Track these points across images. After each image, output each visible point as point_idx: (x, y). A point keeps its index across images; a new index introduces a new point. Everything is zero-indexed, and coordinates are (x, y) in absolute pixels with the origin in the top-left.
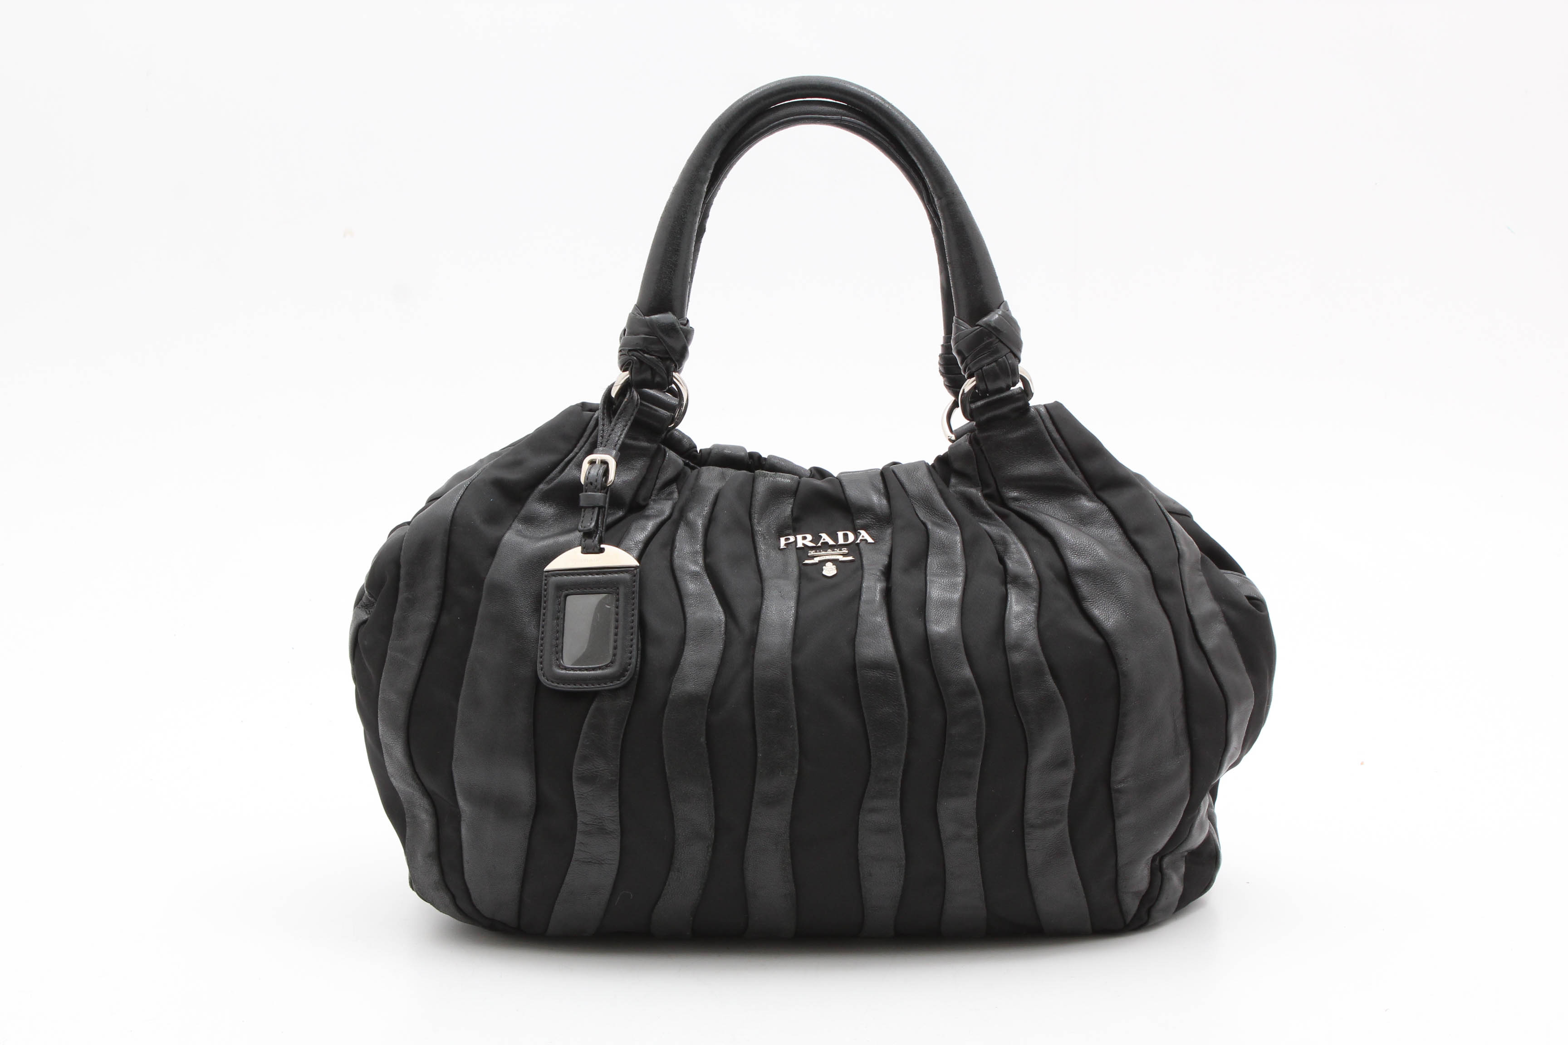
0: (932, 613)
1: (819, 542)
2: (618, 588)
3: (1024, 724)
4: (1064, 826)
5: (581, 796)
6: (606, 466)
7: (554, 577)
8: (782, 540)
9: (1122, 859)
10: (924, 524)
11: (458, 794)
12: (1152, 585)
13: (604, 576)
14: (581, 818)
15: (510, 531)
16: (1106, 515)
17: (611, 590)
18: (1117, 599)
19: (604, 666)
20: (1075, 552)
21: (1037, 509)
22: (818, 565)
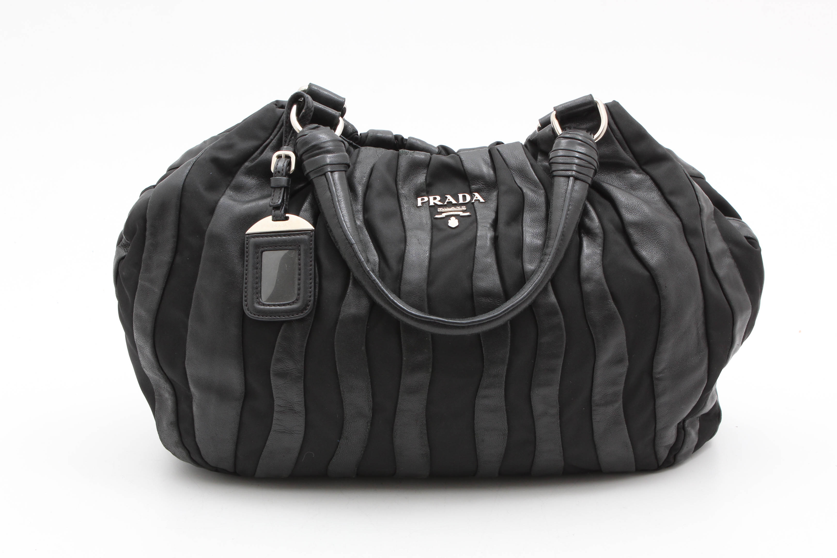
0: (526, 256)
1: (446, 201)
2: (300, 246)
3: (593, 334)
4: (619, 404)
5: (277, 387)
6: (289, 160)
7: (253, 239)
8: (419, 199)
9: (660, 425)
10: (521, 189)
11: (190, 382)
12: (682, 232)
13: (289, 237)
14: (277, 402)
15: (224, 196)
16: (649, 183)
17: (295, 247)
18: (658, 244)
19: (292, 302)
20: (628, 210)
21: (600, 179)
22: (445, 219)
